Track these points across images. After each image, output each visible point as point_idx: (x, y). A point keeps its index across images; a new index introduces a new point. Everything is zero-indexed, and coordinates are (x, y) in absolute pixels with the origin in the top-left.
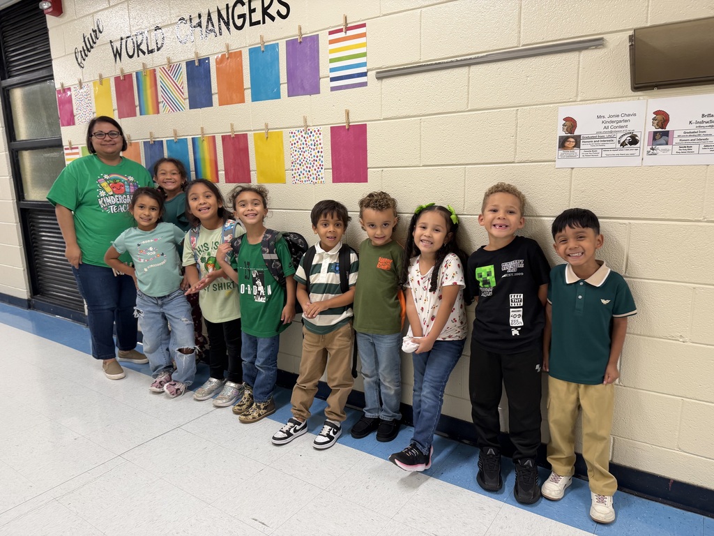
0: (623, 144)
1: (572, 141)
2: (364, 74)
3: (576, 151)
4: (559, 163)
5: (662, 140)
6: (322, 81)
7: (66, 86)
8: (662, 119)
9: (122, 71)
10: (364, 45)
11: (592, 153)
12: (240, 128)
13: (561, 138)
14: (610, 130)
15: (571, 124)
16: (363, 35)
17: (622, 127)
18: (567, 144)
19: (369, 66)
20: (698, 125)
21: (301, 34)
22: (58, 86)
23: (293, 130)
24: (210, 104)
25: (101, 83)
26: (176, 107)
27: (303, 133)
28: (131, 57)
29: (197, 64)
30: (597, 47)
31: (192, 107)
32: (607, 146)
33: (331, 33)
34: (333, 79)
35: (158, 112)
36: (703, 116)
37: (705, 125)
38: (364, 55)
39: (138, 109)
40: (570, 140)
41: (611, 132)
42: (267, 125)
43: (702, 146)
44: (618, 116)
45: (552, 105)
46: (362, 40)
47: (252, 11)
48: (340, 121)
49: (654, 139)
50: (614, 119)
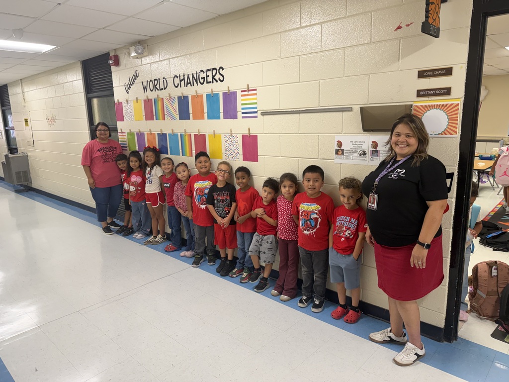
0: (360, 155)
1: (340, 152)
2: (256, 112)
3: (342, 156)
4: (336, 161)
5: (375, 154)
6: (238, 113)
7: (120, 101)
8: (375, 145)
9: (147, 97)
10: (256, 99)
11: (348, 157)
12: (202, 132)
13: (336, 150)
15: (340, 144)
16: (256, 94)
17: (360, 147)
18: (339, 152)
19: (258, 109)
21: (229, 90)
22: (116, 101)
24: (189, 119)
25: (137, 102)
26: (173, 118)
27: (230, 137)
28: (152, 91)
29: (182, 98)
30: (349, 111)
31: (180, 119)
32: (354, 155)
33: (242, 91)
34: (243, 113)
35: (164, 120)
38: (256, 103)
39: (155, 116)
40: (339, 151)
41: (356, 149)
42: (214, 131)
45: (332, 135)
46: (255, 97)
47: (208, 76)
48: (246, 133)
49: (372, 153)
50: (357, 143)
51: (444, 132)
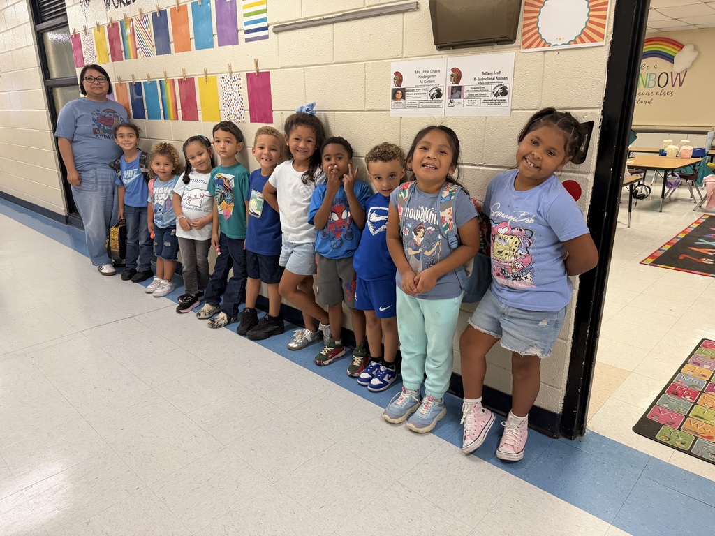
0: (432, 97)
2: (265, 28)
3: (403, 102)
4: (395, 112)
5: (457, 95)
6: (239, 33)
7: (77, 31)
9: (111, 19)
11: (413, 104)
12: (189, 74)
13: (393, 89)
14: (423, 84)
15: (399, 78)
17: (431, 82)
18: (397, 95)
19: (269, 21)
20: (480, 81)
22: (71, 32)
23: (223, 75)
24: (169, 52)
25: (99, 30)
26: (148, 54)
27: (229, 79)
28: (117, 7)
29: (158, 15)
30: (413, 10)
31: (158, 53)
32: (423, 98)
34: (247, 32)
35: (137, 57)
36: (483, 74)
37: (484, 81)
38: (265, 11)
39: (123, 53)
41: (425, 86)
42: (206, 72)
43: (482, 100)
44: (428, 72)
45: (385, 61)
48: (252, 69)
49: (452, 93)
50: (426, 74)
51: (579, 36)
